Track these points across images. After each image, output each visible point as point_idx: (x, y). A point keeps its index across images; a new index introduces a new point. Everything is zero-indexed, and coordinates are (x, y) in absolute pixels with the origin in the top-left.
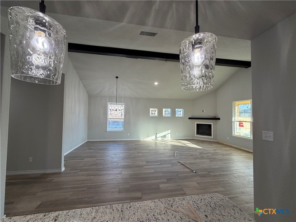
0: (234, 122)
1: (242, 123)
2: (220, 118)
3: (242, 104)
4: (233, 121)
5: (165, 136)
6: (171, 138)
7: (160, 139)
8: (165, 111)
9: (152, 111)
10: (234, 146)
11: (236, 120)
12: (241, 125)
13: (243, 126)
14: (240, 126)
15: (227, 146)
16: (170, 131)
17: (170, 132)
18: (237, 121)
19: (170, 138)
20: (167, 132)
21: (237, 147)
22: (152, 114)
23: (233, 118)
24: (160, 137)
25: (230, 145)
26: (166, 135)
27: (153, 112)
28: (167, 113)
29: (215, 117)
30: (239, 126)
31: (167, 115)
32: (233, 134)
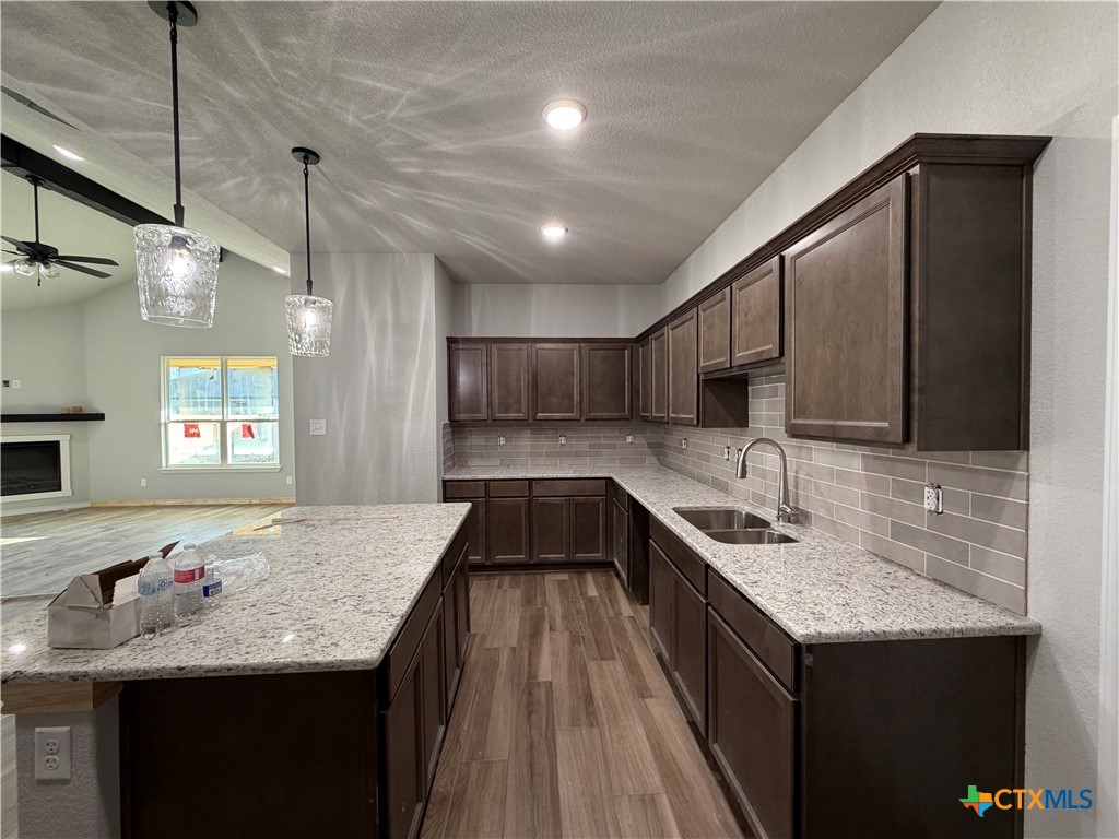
0: (166, 424)
1: (192, 427)
2: (103, 415)
3: (192, 367)
4: (162, 421)
10: (168, 503)
11: (174, 417)
12: (191, 430)
13: (198, 435)
14: (187, 434)
15: (142, 508)
18: (178, 421)
21: (179, 502)
23: (162, 412)
25: (151, 503)
29: (81, 409)
30: (186, 436)
32: (164, 465)
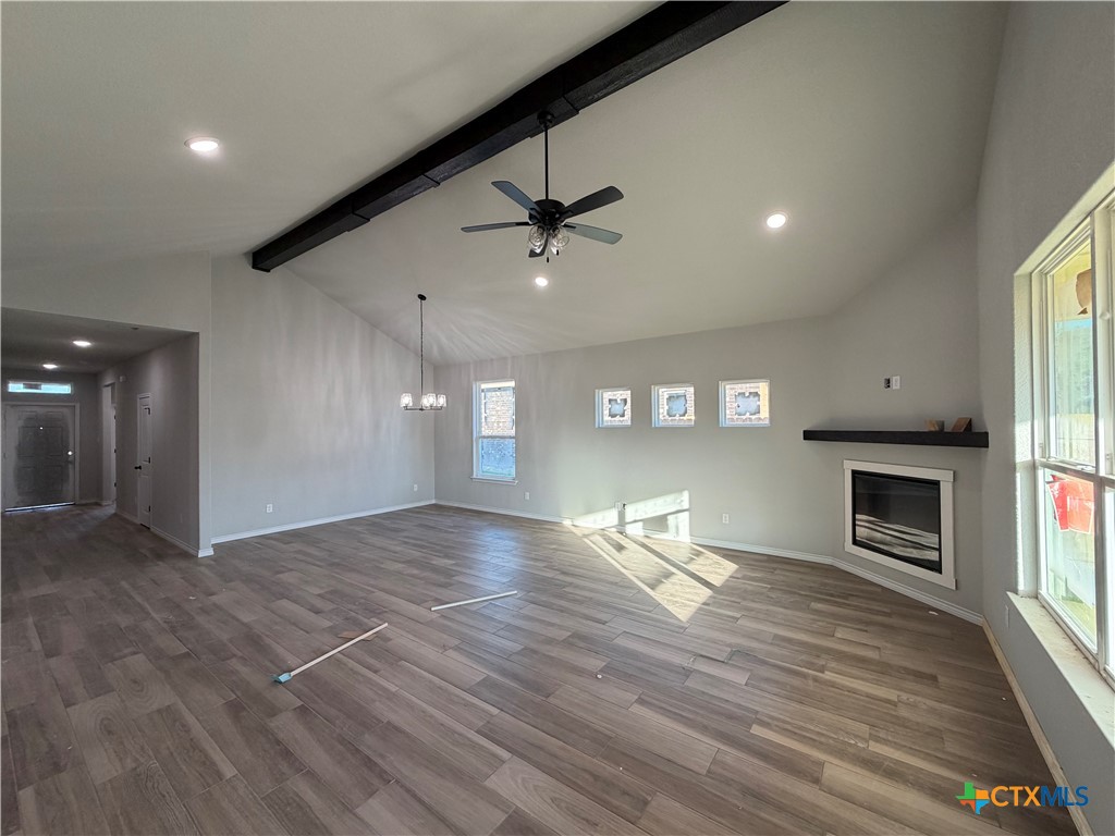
5: (660, 522)
6: (691, 535)
7: (636, 530)
8: (670, 398)
9: (610, 400)
16: (686, 495)
17: (686, 505)
19: (685, 537)
20: (670, 498)
22: (613, 416)
24: (641, 524)
26: (669, 517)
27: (617, 409)
28: (678, 406)
31: (677, 421)
